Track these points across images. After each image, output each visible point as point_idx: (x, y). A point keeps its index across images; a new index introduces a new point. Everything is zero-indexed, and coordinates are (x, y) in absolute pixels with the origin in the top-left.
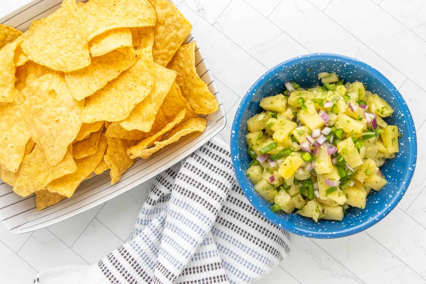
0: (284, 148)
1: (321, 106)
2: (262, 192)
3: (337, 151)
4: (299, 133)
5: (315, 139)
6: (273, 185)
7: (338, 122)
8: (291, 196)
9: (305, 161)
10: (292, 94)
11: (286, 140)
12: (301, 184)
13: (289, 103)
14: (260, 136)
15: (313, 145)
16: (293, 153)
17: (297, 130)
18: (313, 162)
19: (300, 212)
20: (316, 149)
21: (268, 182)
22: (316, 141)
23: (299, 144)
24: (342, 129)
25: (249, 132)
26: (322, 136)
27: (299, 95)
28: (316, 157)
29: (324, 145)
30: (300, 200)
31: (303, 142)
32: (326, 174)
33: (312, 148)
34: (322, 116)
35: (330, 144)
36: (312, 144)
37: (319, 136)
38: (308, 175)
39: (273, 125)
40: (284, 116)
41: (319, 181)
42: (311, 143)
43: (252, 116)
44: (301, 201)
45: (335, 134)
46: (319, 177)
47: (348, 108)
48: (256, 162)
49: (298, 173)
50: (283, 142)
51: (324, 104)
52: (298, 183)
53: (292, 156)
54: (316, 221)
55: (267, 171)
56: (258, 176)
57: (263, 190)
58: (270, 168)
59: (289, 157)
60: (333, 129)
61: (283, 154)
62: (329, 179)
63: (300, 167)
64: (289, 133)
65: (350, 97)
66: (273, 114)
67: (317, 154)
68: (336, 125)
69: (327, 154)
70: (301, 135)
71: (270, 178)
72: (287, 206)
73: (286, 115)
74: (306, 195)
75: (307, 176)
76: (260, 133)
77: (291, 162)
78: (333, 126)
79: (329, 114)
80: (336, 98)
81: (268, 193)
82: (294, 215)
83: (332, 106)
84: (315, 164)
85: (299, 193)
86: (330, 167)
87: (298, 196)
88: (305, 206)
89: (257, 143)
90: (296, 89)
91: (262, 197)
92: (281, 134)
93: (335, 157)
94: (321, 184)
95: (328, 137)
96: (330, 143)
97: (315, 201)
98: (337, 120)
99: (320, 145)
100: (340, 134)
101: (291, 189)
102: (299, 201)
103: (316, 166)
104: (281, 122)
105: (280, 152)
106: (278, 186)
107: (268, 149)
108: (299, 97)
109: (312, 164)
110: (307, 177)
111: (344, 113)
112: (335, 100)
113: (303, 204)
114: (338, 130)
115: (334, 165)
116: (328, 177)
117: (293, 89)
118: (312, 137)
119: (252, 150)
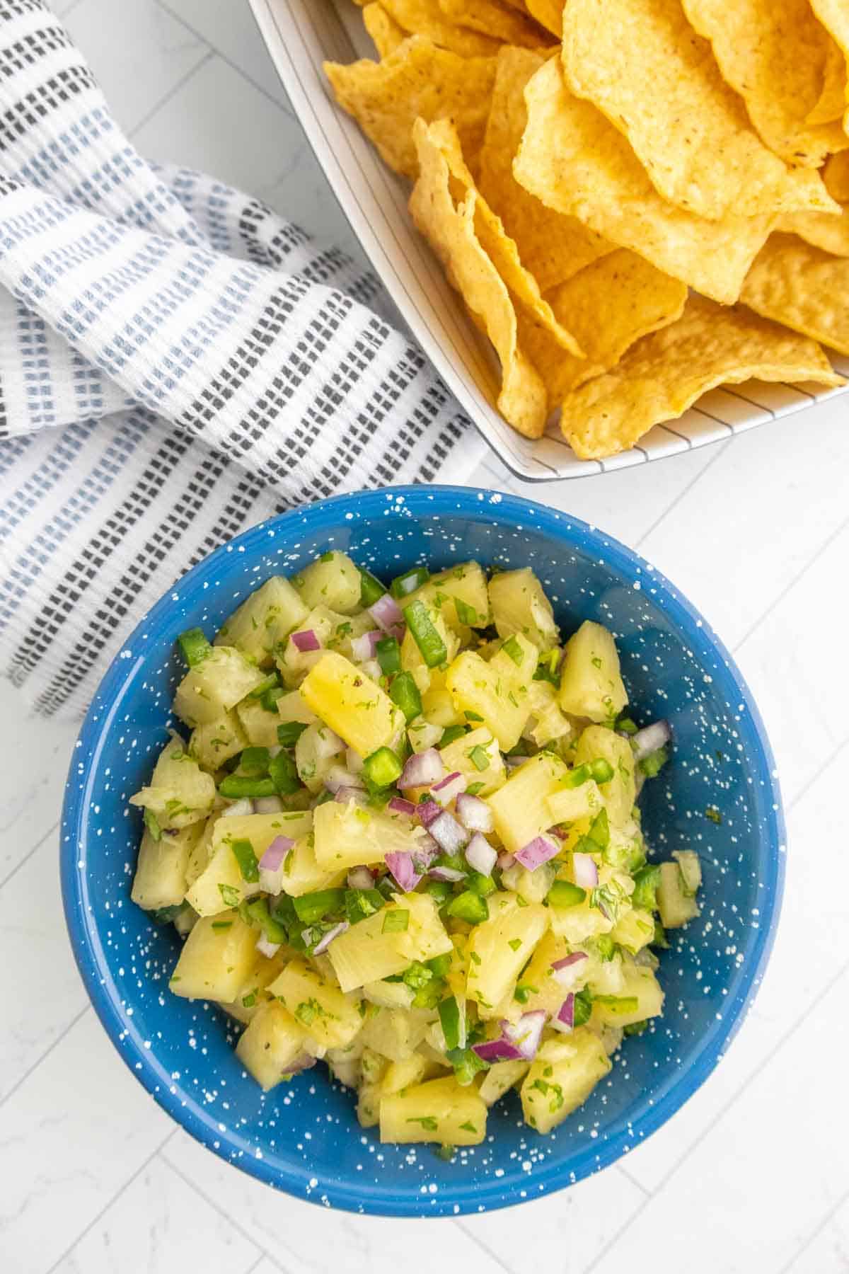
0: (423, 692)
1: (578, 843)
2: (261, 601)
3: (402, 892)
4: (477, 747)
5: (453, 810)
6: (282, 647)
7: (512, 903)
8: (235, 708)
9: (368, 761)
10: (623, 743)
11: (452, 701)
12: (282, 752)
13: (589, 733)
14: (470, 616)
15: (427, 800)
16: (400, 717)
17: (489, 743)
18: (363, 795)
19: (176, 745)
20: (410, 809)
21: (295, 628)
22: (442, 812)
23: (437, 747)
24: (487, 918)
25: (489, 577)
26: (463, 836)
27: (620, 766)
28: (380, 809)
29: (426, 842)
30: (222, 747)
31: (442, 762)
32: (311, 844)
33: (418, 793)
34: (539, 844)
35: (428, 866)
36: (433, 793)
37: (464, 826)
38: (312, 774)
39: (513, 658)
40: (544, 708)
41: (286, 818)
42: (436, 789)
43: (548, 591)
44: (217, 750)
45: (465, 889)
46: (302, 816)
47: (568, 951)
48: (373, 594)
49: (322, 736)
50: (446, 689)
51: (588, 855)
52: (287, 741)
53: (391, 712)
54: (137, 800)
55: (340, 627)
56: (323, 592)
57: (266, 608)
58: (348, 637)
59: (385, 702)
60: (487, 884)
61: (400, 685)
62: (291, 853)
63: (346, 746)
64: (481, 714)
65: (610, 959)
66: (553, 668)
67: (395, 812)
68: (503, 896)
69: (392, 849)
70: (470, 757)
71: (310, 633)
72: (198, 690)
73: (549, 710)
74: (239, 772)
75: (309, 770)
76: (482, 617)
77: (368, 705)
78: (501, 887)
79: (547, 873)
80: (609, 902)
81: (255, 626)
82: (169, 723)
83: (579, 885)
84: (352, 801)
85: (249, 743)
86: (338, 856)
87: (236, 741)
88: (196, 766)
89: (447, 598)
90: (641, 764)
91: (242, 602)
92: (477, 684)
93: (376, 885)
94: (276, 825)
95: (456, 861)
96: (433, 866)
97: (213, 801)
98: (522, 902)
99: (427, 825)
100: (467, 909)
101: (267, 714)
102: (217, 742)
103: (347, 804)
104: (523, 689)
105: (409, 675)
106: (279, 665)
107: (421, 631)
108: (614, 766)
109: (354, 792)
110: (303, 773)
111: (549, 933)
112: (603, 897)
113: (205, 758)
114: (483, 901)
115: (346, 879)
116: (300, 849)
117: (640, 753)
118: (460, 795)
119: (422, 582)
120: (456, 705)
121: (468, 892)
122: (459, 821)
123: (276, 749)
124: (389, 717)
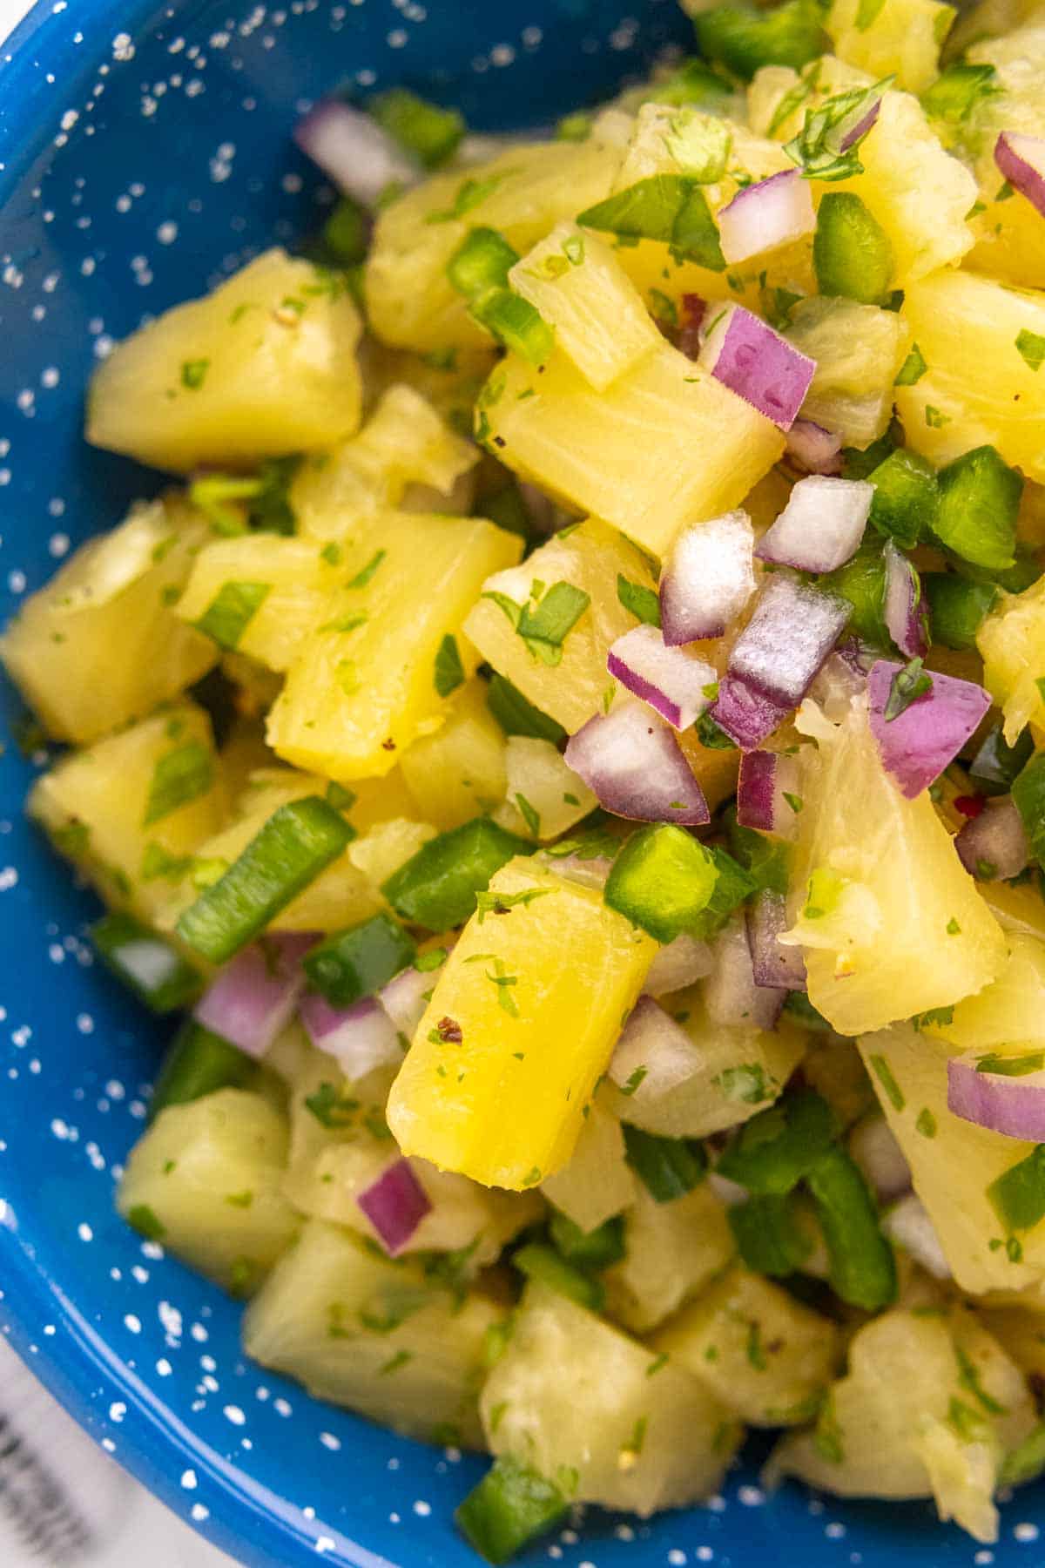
0: (427, 832)
1: (698, 259)
2: (330, 1364)
3: (994, 718)
4: (523, 633)
5: (721, 644)
6: (436, 1263)
7: (924, 394)
8: (645, 1337)
9: (659, 931)
10: (393, 224)
11: (420, 742)
12: (725, 1171)
13: (399, 329)
14: (185, 765)
15: (711, 729)
16: (511, 878)
17: (501, 600)
18: (765, 909)
19: (801, 1458)
20: (759, 765)
21: (370, 1246)
22: (736, 674)
23: (561, 741)
24: (986, 452)
25: (61, 749)
26: (784, 593)
27: (451, 216)
28: (784, 849)
29: (834, 688)
30: (769, 1333)
31: (596, 719)
32: (944, 1015)
33: (704, 759)
34: (737, 376)
35: (896, 666)
36: (688, 720)
37: (755, 599)
38: (756, 1070)
39: (251, 610)
40: (367, 481)
41: (899, 1102)
42: (674, 712)
43: (45, 572)
44: (776, 1347)
45: (930, 541)
46: (880, 1061)
47: (1005, 193)
48: (209, 1060)
49: (639, 1076)
50: (397, 769)
51: (719, 222)
52: (692, 1167)
53: (501, 910)
54: (981, 1522)
55: (327, 1122)
56: (244, 1201)
57: (345, 1345)
58: (348, 1091)
59: (481, 932)
60: (897, 478)
61: (428, 906)
62: (990, 1063)
63: (642, 1005)
64: (434, 647)
65: (987, 71)
66: (247, 488)
67: (780, 808)
68: (914, 423)
69: (888, 786)
70: (556, 644)
71: (366, 1202)
72: (626, 1459)
73: (373, 465)
74: (818, 1264)
75: (743, 1086)
76: (174, 730)
77: (502, 982)
78: (893, 439)
79: (809, 321)
80: (829, 126)
81: (403, 1358)
82: (750, 1496)
83: (811, 226)
84: (787, 940)
85: (729, 1267)
86: (953, 929)
87: (734, 1303)
88: (841, 1390)
89: (153, 847)
90: (435, 160)
91: (346, 1416)
92: (352, 690)
93: (1002, 789)
94: (927, 1125)
95: (859, 590)
96: (894, 652)
97: (920, 1312)
98: (913, 368)
99: (786, 704)
100: (979, 514)
101: (634, 1242)
102: (761, 1350)
103: (800, 952)
104: (330, 554)
105: (392, 888)
106: (489, 1252)
107: (258, 896)
108: (458, 230)
109: (763, 939)
110: (759, 1096)
111: (971, 264)
112: (821, 147)
113: (810, 1367)
114: (947, 477)
115: (1014, 882)
116: (973, 1041)
117: (403, 174)
118: (670, 640)
119: (138, 930)
120: (429, 726)
121: (935, 528)
122: (747, 615)
123: (722, 1188)
124: (517, 909)
